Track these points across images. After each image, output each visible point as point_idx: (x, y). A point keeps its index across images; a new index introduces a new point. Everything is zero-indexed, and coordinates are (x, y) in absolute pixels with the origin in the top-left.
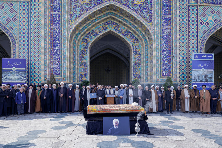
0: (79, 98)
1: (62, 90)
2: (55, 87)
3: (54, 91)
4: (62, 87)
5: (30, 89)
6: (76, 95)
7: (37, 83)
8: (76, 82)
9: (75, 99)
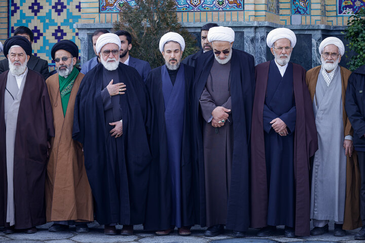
0: (343, 135)
1: (220, 80)
2: (178, 56)
3: (165, 79)
4: (222, 60)
5: (12, 67)
6: (319, 114)
7: (52, 29)
8: (315, 19)
9: (314, 143)
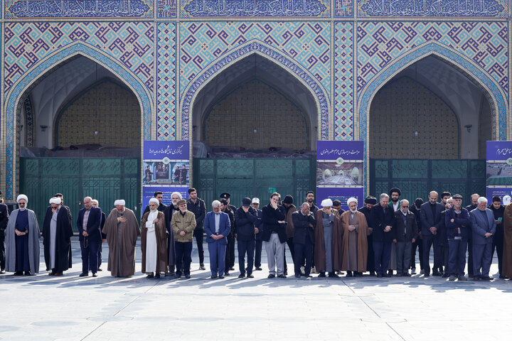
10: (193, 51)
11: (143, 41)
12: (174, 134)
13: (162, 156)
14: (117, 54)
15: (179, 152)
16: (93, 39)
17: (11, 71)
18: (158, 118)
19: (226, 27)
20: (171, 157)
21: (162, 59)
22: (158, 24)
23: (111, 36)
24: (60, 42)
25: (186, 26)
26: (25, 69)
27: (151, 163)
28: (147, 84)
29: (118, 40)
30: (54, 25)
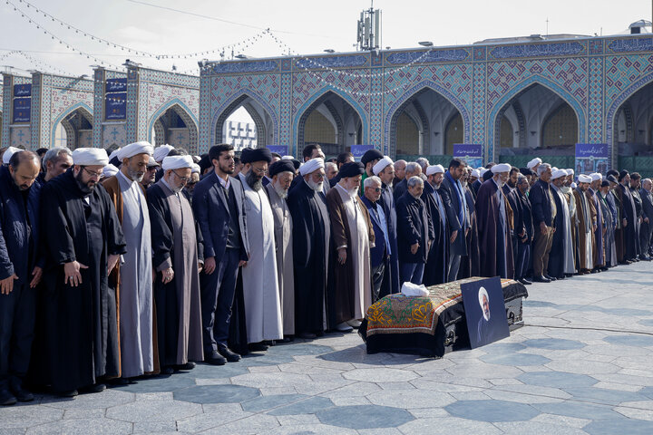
10: (614, 77)
11: (579, 71)
12: (601, 139)
13: (588, 155)
14: (561, 82)
15: (601, 151)
16: (545, 71)
17: (491, 96)
18: (590, 127)
19: (639, 59)
20: (595, 155)
21: (592, 84)
22: (590, 58)
23: (558, 69)
24: (524, 74)
25: (609, 59)
26: (500, 94)
27: (580, 160)
28: (582, 102)
29: (563, 72)
30: (519, 63)
